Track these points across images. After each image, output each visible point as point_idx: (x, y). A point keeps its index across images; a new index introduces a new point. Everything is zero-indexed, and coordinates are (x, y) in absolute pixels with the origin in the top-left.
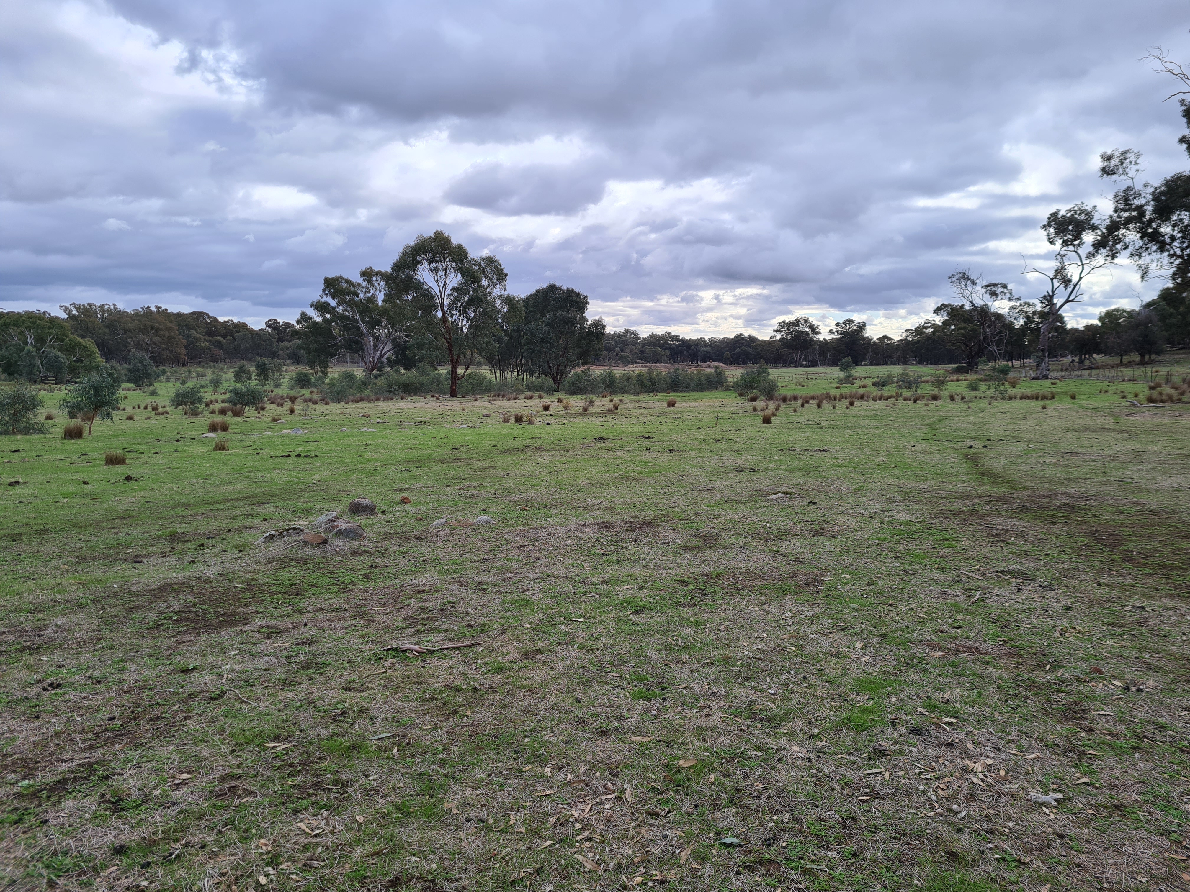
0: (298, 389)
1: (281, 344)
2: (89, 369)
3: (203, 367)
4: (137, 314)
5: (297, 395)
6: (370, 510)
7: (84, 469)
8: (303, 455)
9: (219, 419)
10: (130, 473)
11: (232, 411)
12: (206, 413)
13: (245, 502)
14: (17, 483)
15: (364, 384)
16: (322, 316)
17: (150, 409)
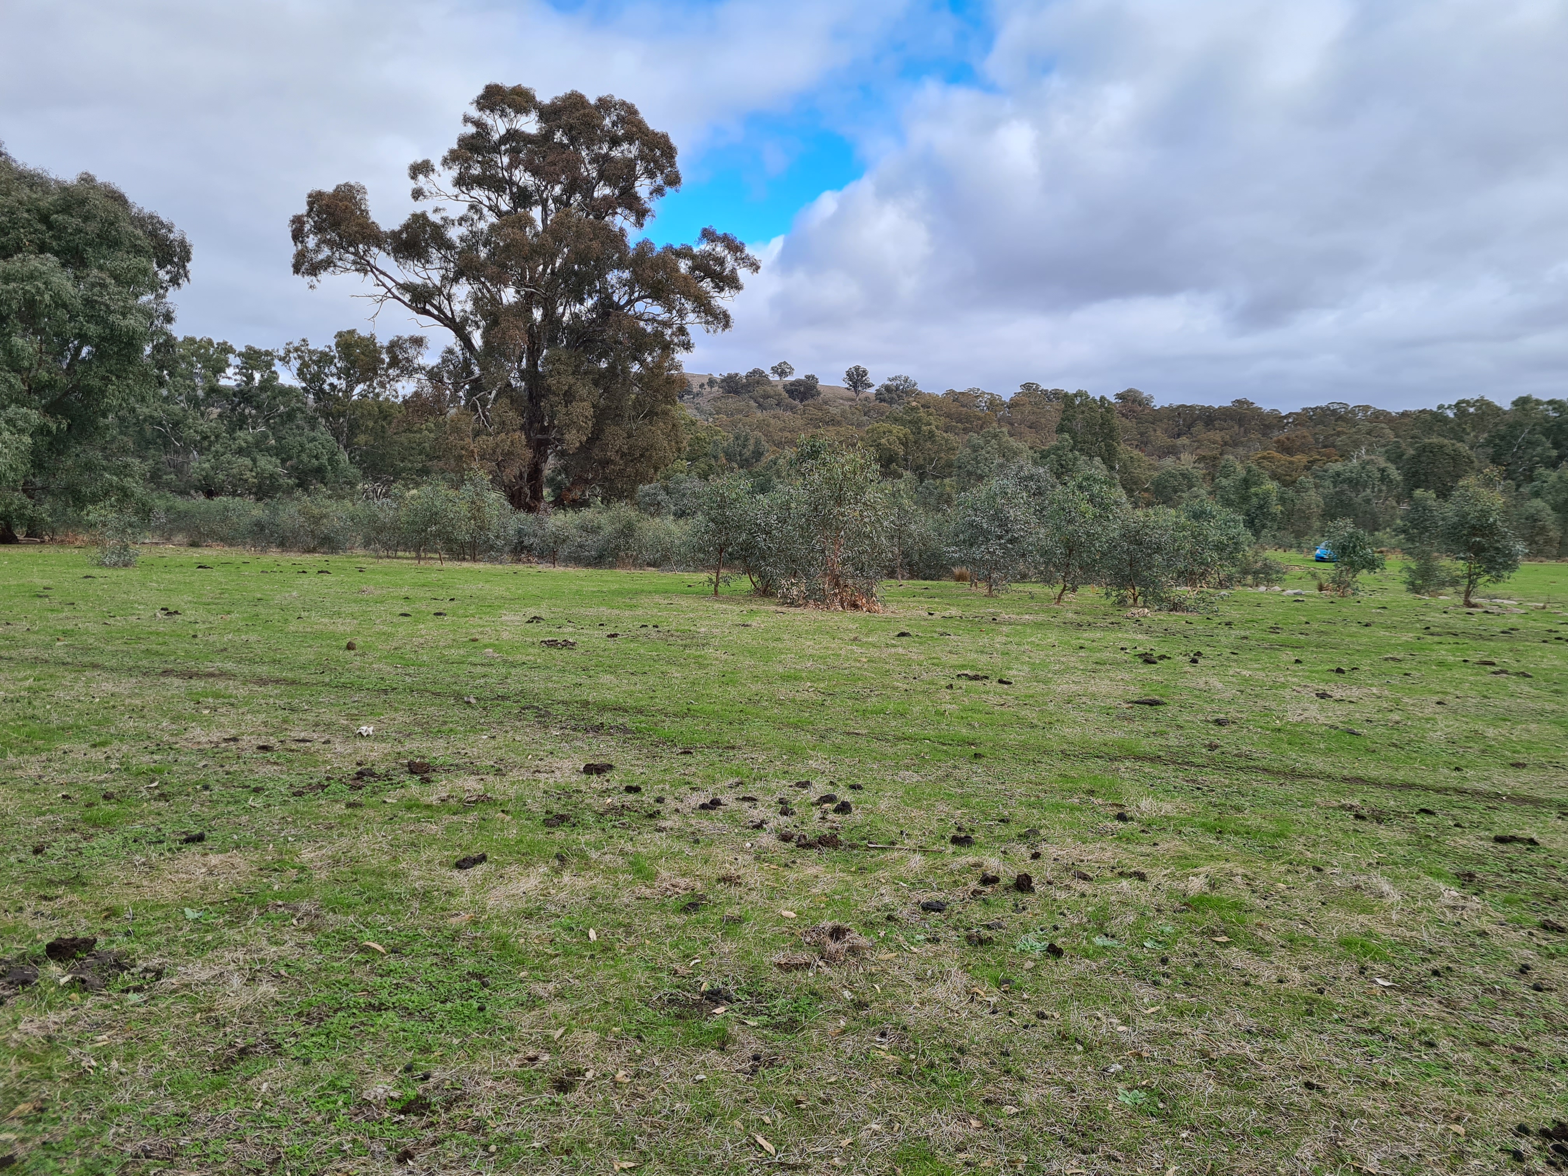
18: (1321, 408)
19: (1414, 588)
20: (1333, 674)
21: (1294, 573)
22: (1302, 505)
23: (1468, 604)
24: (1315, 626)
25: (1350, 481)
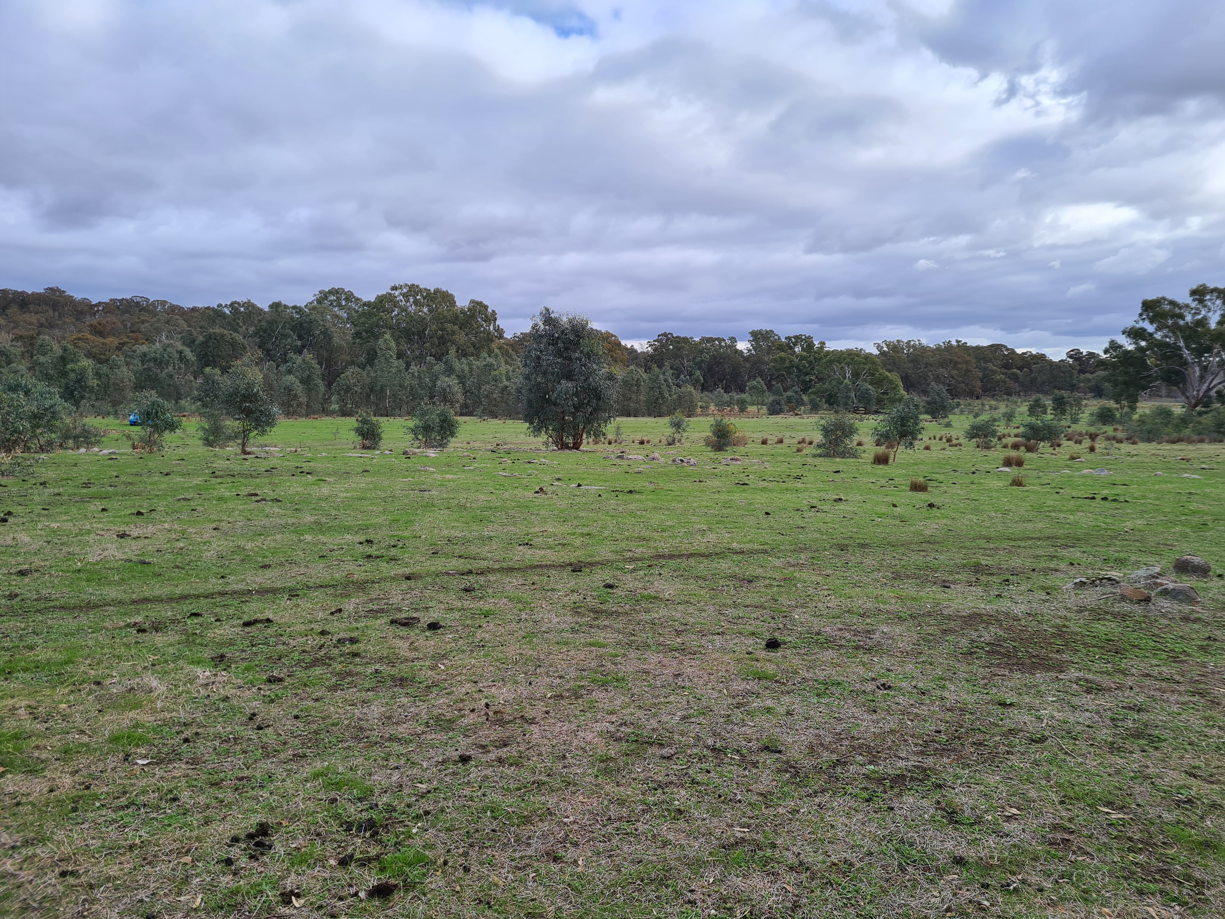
0: (1100, 425)
1: (1082, 376)
2: (893, 401)
3: (997, 400)
4: (938, 348)
5: (1099, 432)
6: (1203, 571)
7: (892, 493)
8: (1110, 499)
9: (1013, 453)
10: (932, 501)
11: (1026, 446)
12: (999, 447)
13: (1048, 542)
14: (840, 499)
15: (1184, 421)
16: (1136, 343)
17: (944, 440)
18: (127, 300)
19: (209, 443)
20: (134, 517)
21: (111, 435)
22: (116, 379)
23: (245, 452)
24: (123, 478)
25: (155, 360)
